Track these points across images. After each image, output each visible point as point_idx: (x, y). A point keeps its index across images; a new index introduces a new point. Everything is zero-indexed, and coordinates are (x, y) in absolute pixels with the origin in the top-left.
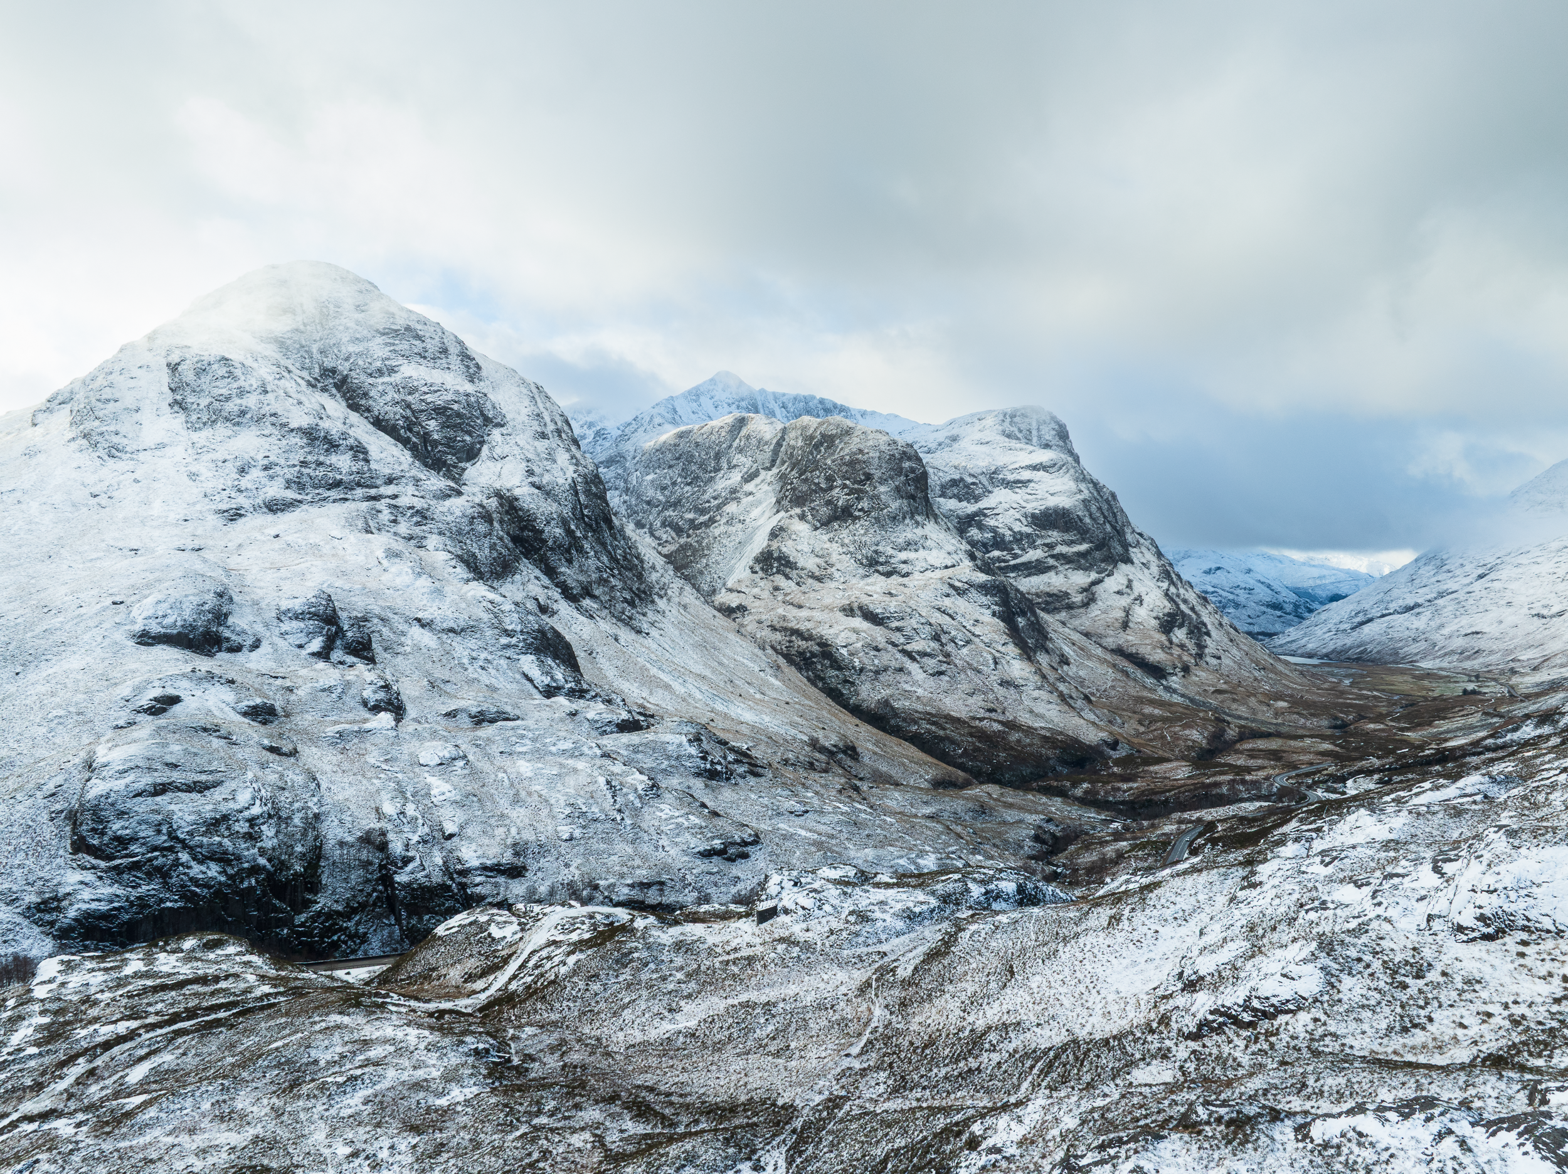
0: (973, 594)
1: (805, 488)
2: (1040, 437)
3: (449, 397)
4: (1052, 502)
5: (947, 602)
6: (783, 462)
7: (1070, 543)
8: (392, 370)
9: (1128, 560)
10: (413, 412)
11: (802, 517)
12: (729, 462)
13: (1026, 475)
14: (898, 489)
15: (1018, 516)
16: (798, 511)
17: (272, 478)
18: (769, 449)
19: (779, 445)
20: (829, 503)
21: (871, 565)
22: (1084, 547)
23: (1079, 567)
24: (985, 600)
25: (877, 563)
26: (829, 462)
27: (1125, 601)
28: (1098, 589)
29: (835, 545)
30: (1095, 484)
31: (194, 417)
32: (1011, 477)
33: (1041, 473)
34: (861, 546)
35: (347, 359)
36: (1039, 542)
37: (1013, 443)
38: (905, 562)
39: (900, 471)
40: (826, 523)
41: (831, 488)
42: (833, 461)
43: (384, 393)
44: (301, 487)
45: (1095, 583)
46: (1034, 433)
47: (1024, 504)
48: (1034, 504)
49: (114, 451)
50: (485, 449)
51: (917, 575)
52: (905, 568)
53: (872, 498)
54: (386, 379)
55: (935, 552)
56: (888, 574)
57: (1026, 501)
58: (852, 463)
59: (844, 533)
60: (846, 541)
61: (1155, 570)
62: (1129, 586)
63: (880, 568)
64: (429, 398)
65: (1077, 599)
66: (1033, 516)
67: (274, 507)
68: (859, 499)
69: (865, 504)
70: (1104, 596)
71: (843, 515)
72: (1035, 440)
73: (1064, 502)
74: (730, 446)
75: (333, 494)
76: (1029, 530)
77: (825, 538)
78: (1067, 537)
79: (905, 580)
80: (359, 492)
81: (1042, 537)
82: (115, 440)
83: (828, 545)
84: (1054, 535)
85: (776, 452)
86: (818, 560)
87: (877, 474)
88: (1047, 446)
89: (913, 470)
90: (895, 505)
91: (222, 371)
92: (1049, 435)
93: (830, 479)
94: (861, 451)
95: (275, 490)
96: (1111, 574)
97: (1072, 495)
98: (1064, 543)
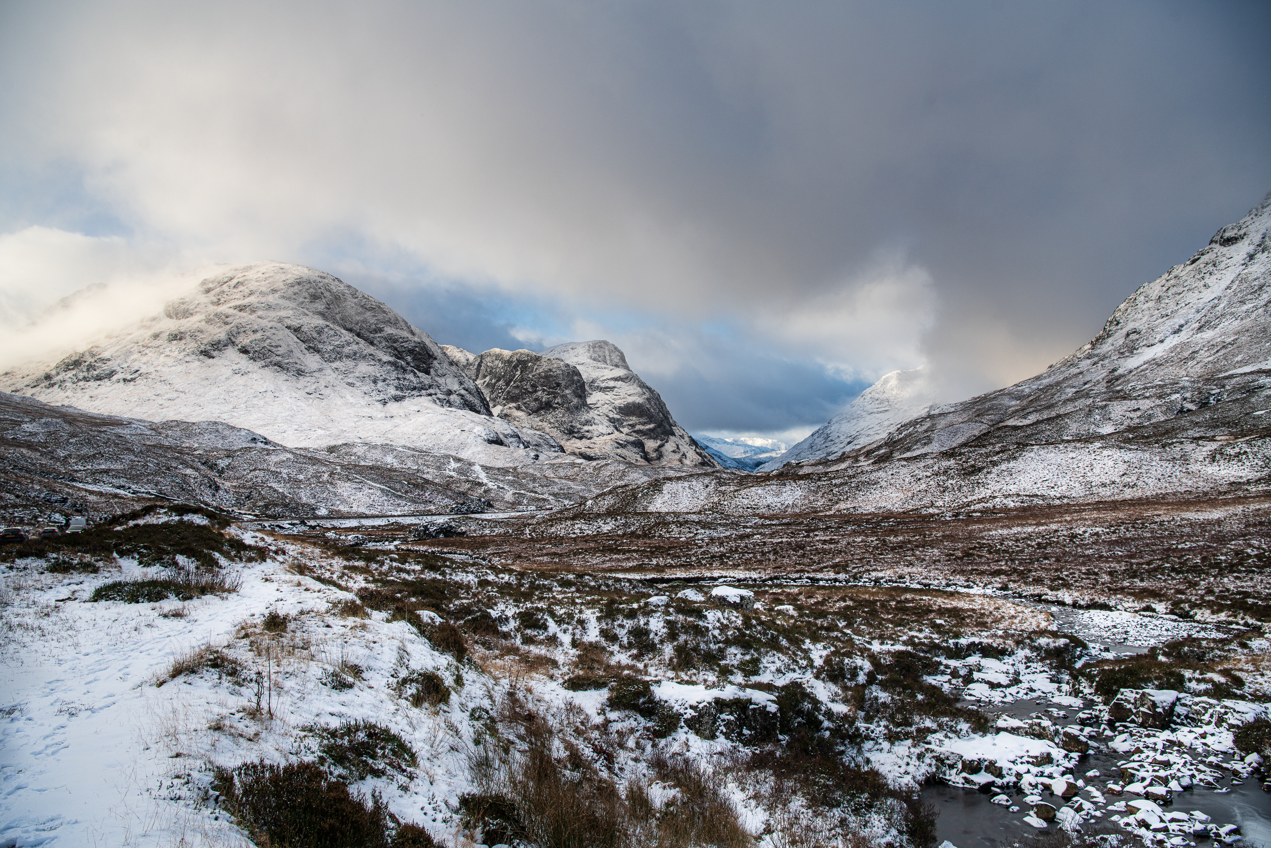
0: (629, 447)
1: (517, 391)
2: (611, 360)
3: (413, 344)
4: (631, 400)
5: (619, 451)
6: (485, 376)
7: (644, 424)
8: (381, 330)
9: (673, 434)
10: (399, 352)
11: (518, 408)
13: (611, 384)
14: (574, 392)
15: (610, 408)
16: (514, 404)
17: (388, 385)
18: (474, 369)
19: (480, 365)
20: (536, 400)
21: (570, 434)
22: (652, 426)
23: (650, 438)
24: (635, 450)
25: (573, 432)
27: (678, 456)
28: (663, 449)
29: (545, 423)
30: (649, 389)
31: (327, 356)
32: (603, 385)
33: (620, 382)
34: (562, 423)
35: (357, 324)
36: (625, 424)
37: (599, 364)
38: (588, 432)
39: (573, 382)
40: (536, 411)
41: (536, 391)
42: (533, 376)
43: (380, 342)
44: (402, 390)
45: (661, 446)
46: (608, 357)
47: (613, 401)
48: (619, 401)
49: (300, 373)
50: (432, 370)
51: (595, 438)
52: (589, 435)
53: (562, 397)
55: (600, 426)
56: (581, 438)
57: (614, 399)
58: (546, 377)
59: (549, 417)
60: (552, 421)
61: (687, 439)
62: (678, 448)
64: (405, 345)
65: (654, 455)
66: (620, 408)
67: (397, 399)
68: (555, 397)
69: (559, 400)
70: (666, 453)
71: (546, 407)
72: (608, 362)
73: (639, 400)
75: (415, 393)
76: (618, 417)
77: (538, 419)
78: (641, 420)
79: (592, 441)
80: (424, 392)
82: (298, 366)
83: (540, 423)
84: (634, 419)
85: (478, 369)
87: (563, 383)
88: (617, 366)
89: (579, 381)
90: (575, 401)
91: (332, 333)
92: (616, 360)
93: (533, 386)
94: (550, 370)
95: (393, 391)
96: (667, 442)
97: (640, 395)
98: (640, 423)
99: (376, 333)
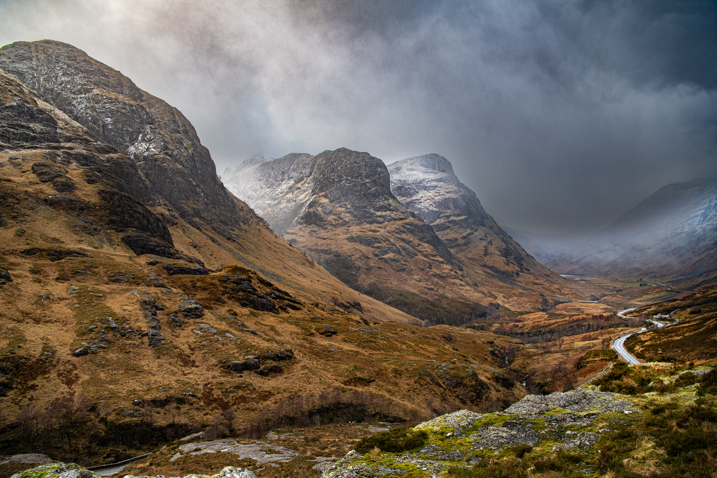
0: (416, 232)
1: (327, 182)
2: (439, 167)
3: (120, 106)
4: (448, 196)
5: (404, 236)
6: (316, 173)
7: (458, 215)
8: (87, 91)
9: (484, 225)
10: (97, 113)
11: (325, 196)
12: (288, 176)
13: (434, 184)
14: (375, 181)
15: (431, 203)
16: (324, 193)
18: (308, 167)
19: (313, 165)
20: (340, 188)
22: (463, 217)
23: (462, 227)
25: (366, 217)
26: (339, 168)
27: (485, 243)
28: (471, 237)
29: (343, 209)
30: (466, 189)
32: (427, 185)
33: (442, 183)
34: (357, 209)
35: (60, 85)
36: (442, 215)
37: (427, 170)
38: (380, 216)
39: (376, 172)
40: (338, 198)
41: (340, 181)
42: (341, 168)
43: (81, 103)
44: (6, 139)
45: (468, 235)
46: (437, 166)
47: (434, 197)
48: (439, 197)
50: (141, 136)
52: (380, 219)
53: (362, 185)
54: (83, 96)
55: (395, 212)
57: (435, 196)
58: (351, 168)
59: (347, 203)
60: (349, 206)
61: (496, 229)
62: (486, 236)
63: (367, 220)
65: (462, 242)
66: (439, 203)
68: (355, 186)
69: (358, 188)
70: (474, 240)
72: (437, 168)
73: (454, 195)
74: (289, 169)
75: (29, 144)
76: (437, 210)
77: (338, 206)
78: (455, 212)
79: (381, 225)
81: (443, 213)
83: (339, 209)
84: (449, 212)
85: (312, 168)
86: (334, 216)
87: (364, 173)
88: (443, 171)
89: (382, 173)
90: (374, 189)
92: (443, 167)
93: (340, 177)
94: (356, 162)
96: (476, 231)
97: (455, 192)
98: (454, 215)
99: (81, 93)
